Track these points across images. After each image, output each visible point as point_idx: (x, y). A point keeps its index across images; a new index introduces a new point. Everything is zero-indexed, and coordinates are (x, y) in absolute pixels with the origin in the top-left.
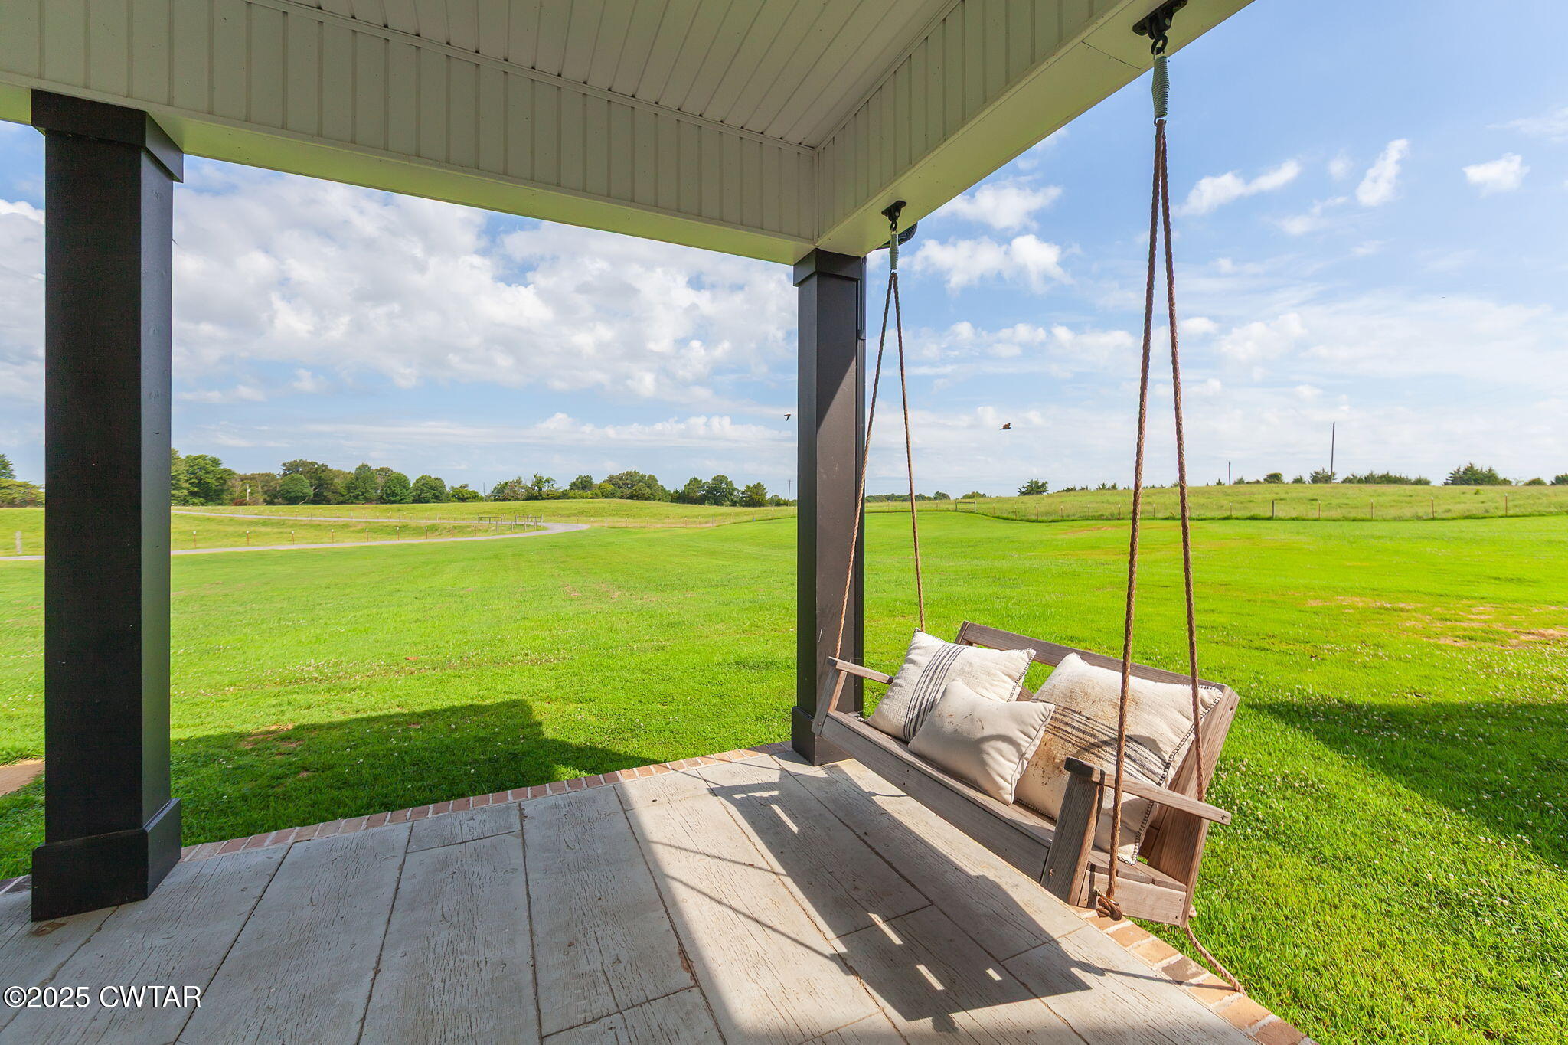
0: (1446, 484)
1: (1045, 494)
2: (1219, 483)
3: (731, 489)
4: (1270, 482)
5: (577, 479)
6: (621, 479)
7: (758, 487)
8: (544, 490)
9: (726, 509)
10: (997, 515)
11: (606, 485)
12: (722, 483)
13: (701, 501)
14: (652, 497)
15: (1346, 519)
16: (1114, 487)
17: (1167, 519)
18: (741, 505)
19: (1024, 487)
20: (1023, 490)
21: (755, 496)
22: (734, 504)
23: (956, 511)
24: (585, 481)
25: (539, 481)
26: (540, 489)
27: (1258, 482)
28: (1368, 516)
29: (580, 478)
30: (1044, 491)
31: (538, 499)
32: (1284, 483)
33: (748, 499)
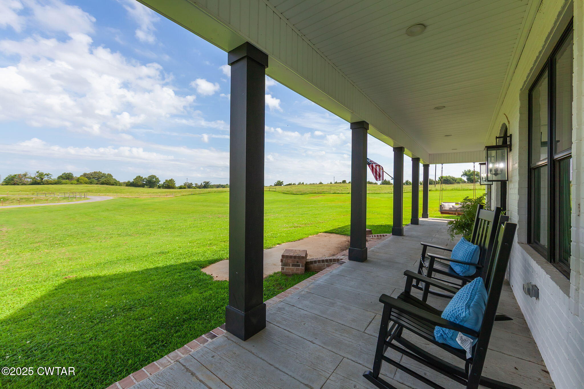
0: (381, 184)
1: (282, 185)
2: (331, 183)
3: (158, 181)
4: (343, 183)
5: (63, 174)
6: (91, 175)
7: (172, 181)
8: (44, 179)
9: (155, 190)
10: (283, 192)
11: (82, 178)
12: (153, 179)
13: (143, 186)
14: (115, 184)
15: (374, 193)
16: (303, 183)
17: (334, 193)
18: (163, 188)
19: (276, 183)
20: (276, 184)
21: (170, 184)
22: (159, 187)
23: (269, 191)
24: (68, 176)
25: (41, 175)
26: (42, 179)
27: (340, 183)
28: (379, 193)
29: (64, 174)
30: (282, 184)
31: (41, 184)
32: (346, 183)
33: (167, 186)
